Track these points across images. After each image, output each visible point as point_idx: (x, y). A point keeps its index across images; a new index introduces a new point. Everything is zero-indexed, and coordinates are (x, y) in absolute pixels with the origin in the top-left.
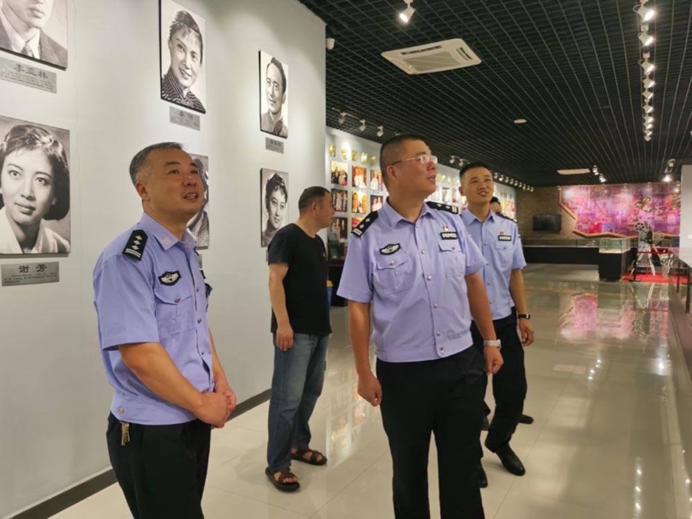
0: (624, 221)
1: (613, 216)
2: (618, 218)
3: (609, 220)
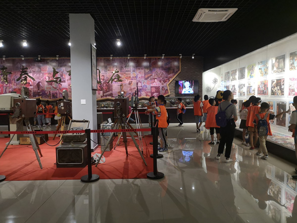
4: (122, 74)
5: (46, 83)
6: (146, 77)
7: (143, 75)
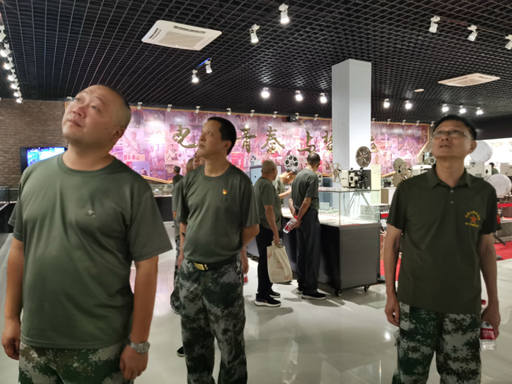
0: (161, 160)
1: (147, 152)
2: (153, 154)
3: (142, 157)
4: (377, 143)
5: (298, 153)
6: (399, 147)
7: (397, 145)
